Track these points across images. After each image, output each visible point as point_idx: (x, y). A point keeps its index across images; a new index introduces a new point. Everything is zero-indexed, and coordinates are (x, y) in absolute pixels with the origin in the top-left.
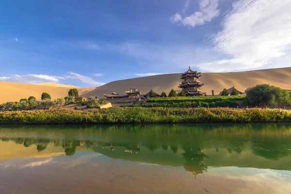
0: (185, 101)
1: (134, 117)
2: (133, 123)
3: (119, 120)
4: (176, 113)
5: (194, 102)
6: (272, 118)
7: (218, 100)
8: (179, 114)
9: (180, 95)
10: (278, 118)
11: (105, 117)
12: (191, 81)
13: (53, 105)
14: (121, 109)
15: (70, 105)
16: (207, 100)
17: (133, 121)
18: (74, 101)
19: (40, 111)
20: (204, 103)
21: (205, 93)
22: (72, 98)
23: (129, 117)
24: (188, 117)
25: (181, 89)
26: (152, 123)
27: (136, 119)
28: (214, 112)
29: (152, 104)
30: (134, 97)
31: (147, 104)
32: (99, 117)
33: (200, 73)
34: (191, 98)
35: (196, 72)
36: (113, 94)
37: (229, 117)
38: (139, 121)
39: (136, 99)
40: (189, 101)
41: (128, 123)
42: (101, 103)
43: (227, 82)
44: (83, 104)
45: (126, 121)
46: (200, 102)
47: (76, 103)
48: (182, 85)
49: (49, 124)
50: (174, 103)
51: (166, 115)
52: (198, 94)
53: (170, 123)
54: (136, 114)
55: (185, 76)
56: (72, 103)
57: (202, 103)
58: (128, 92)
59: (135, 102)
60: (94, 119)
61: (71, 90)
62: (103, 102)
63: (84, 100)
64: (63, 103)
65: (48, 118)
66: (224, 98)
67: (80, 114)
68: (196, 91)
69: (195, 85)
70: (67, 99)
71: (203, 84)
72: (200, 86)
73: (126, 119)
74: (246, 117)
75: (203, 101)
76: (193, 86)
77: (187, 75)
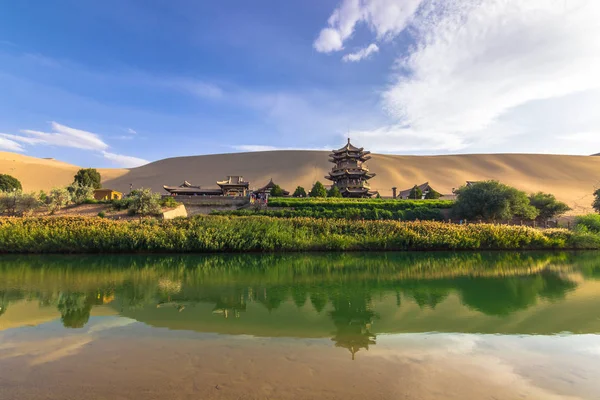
0: (347, 206)
1: (260, 239)
2: (258, 251)
3: (226, 245)
4: (344, 230)
5: (365, 210)
6: (514, 242)
7: (408, 207)
8: (349, 232)
9: (331, 194)
10: (522, 242)
11: (192, 238)
12: (351, 168)
13: (36, 205)
14: (224, 220)
15: (81, 208)
16: (387, 207)
17: (259, 246)
18: (91, 197)
19: (10, 219)
20: (384, 211)
21: (376, 192)
22: (86, 192)
23: (248, 237)
24: (368, 239)
25: (332, 183)
26: (297, 251)
27: (264, 242)
28: (415, 229)
29: (282, 211)
30: (237, 195)
31: (271, 210)
32: (179, 236)
33: (368, 153)
34: (356, 201)
35: (362, 149)
36: (185, 185)
37: (444, 239)
38: (272, 246)
39: (242, 198)
40: (354, 206)
41: (248, 251)
42: (163, 205)
43: (406, 174)
44: (118, 207)
45: (243, 245)
46: (377, 210)
47: (99, 203)
48: (334, 174)
49: (42, 252)
50: (326, 211)
51: (324, 234)
52: (366, 194)
53: (334, 250)
54: (264, 231)
55: (339, 157)
56: (88, 202)
57: (380, 213)
58: (224, 183)
59: (240, 206)
60: (167, 242)
61: (82, 172)
62: (168, 203)
63: (116, 196)
64: (63, 202)
65: (39, 238)
66: (418, 204)
67: (126, 229)
68: (361, 188)
69: (360, 176)
70: (74, 193)
71: (374, 175)
72: (368, 178)
73: (244, 241)
74: (473, 240)
75: (381, 207)
76: (356, 177)
77: (344, 155)
